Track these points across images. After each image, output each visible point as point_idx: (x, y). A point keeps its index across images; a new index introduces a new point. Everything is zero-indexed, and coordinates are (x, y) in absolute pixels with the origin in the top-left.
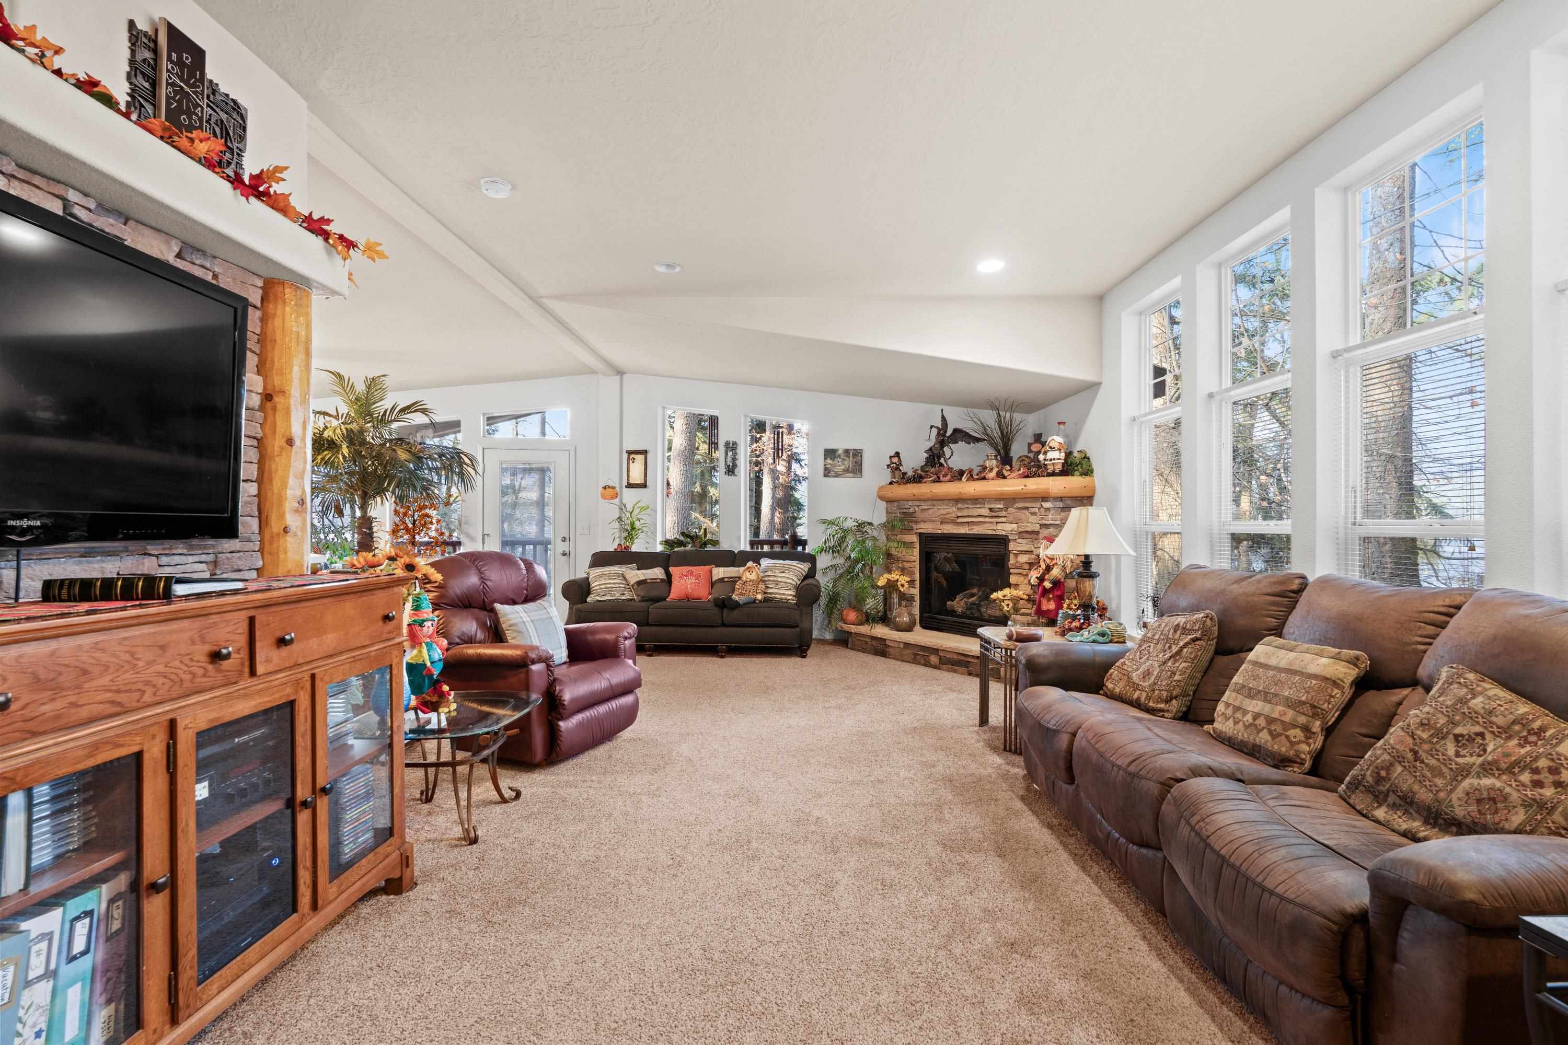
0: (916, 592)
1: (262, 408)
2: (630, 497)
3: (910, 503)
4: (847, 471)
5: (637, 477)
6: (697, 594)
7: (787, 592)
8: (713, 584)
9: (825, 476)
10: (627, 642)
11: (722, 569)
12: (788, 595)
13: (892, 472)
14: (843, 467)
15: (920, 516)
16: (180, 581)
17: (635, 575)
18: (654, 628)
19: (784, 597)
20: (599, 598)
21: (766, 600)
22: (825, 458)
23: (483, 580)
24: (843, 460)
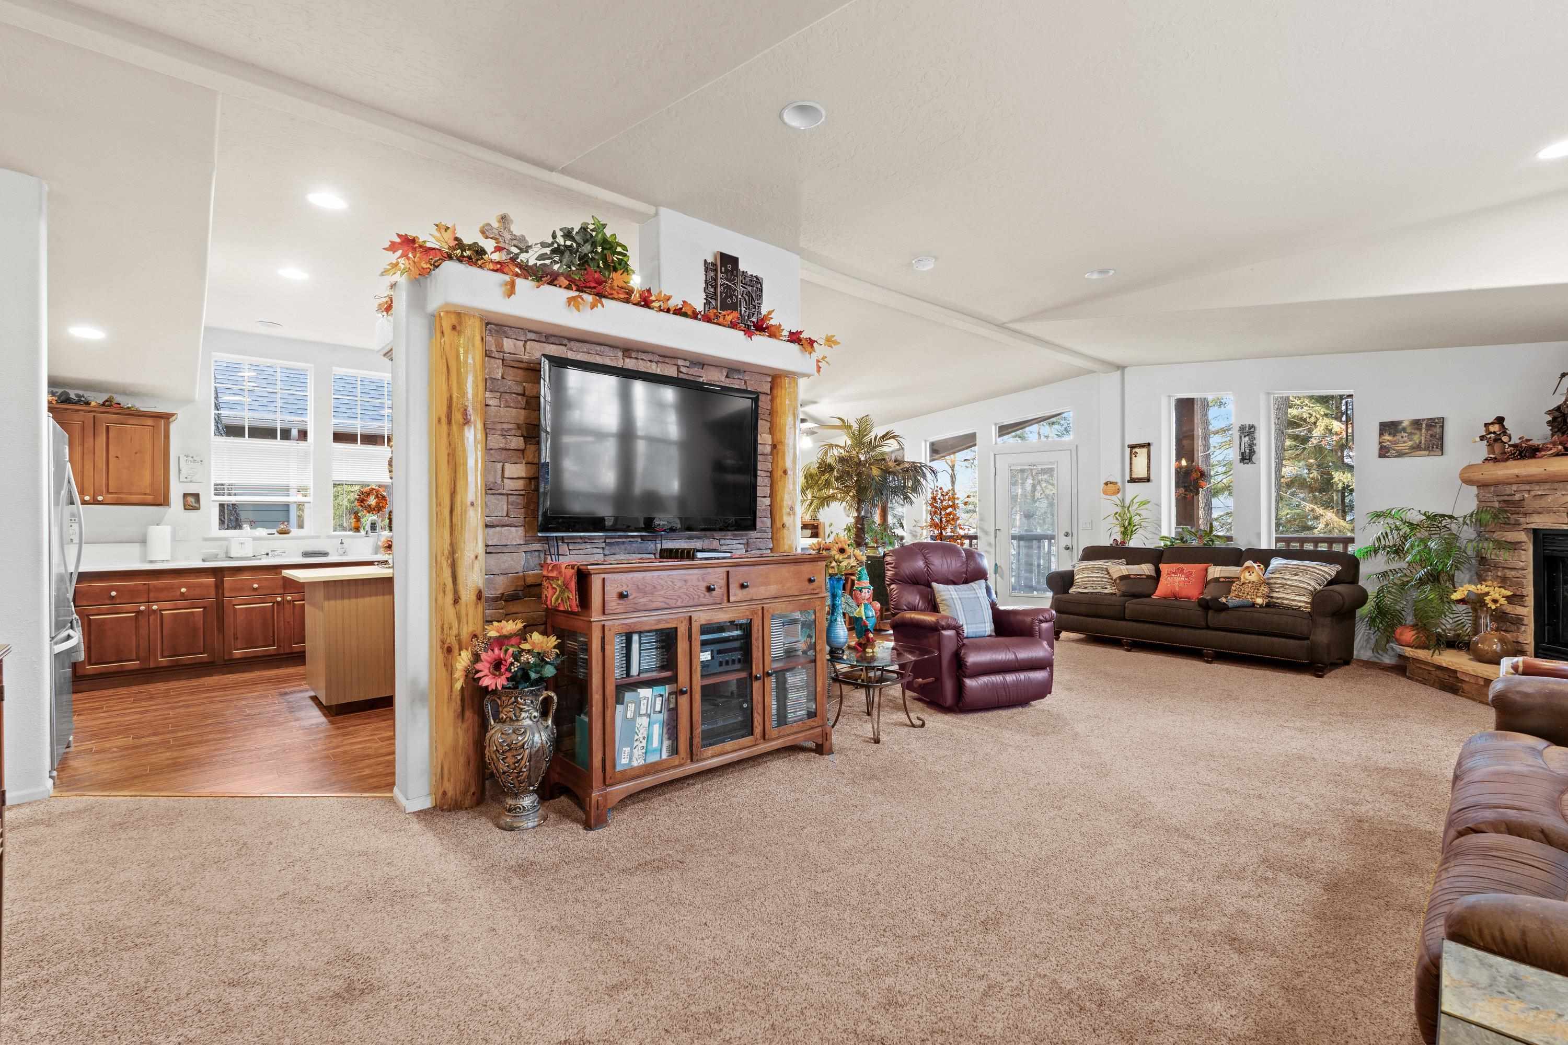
0: (1527, 611)
1: (772, 453)
2: (1132, 490)
3: (1514, 487)
4: (1417, 448)
5: (1141, 471)
6: (1185, 593)
7: (1301, 598)
8: (1207, 583)
9: (1381, 456)
10: (1044, 625)
11: (1219, 568)
12: (1300, 601)
13: (1489, 445)
14: (1410, 443)
15: (1531, 504)
16: (699, 551)
17: (1119, 569)
18: (1130, 623)
19: (1294, 603)
20: (1080, 590)
21: (1268, 605)
22: (1381, 434)
23: (927, 564)
24: (1411, 434)
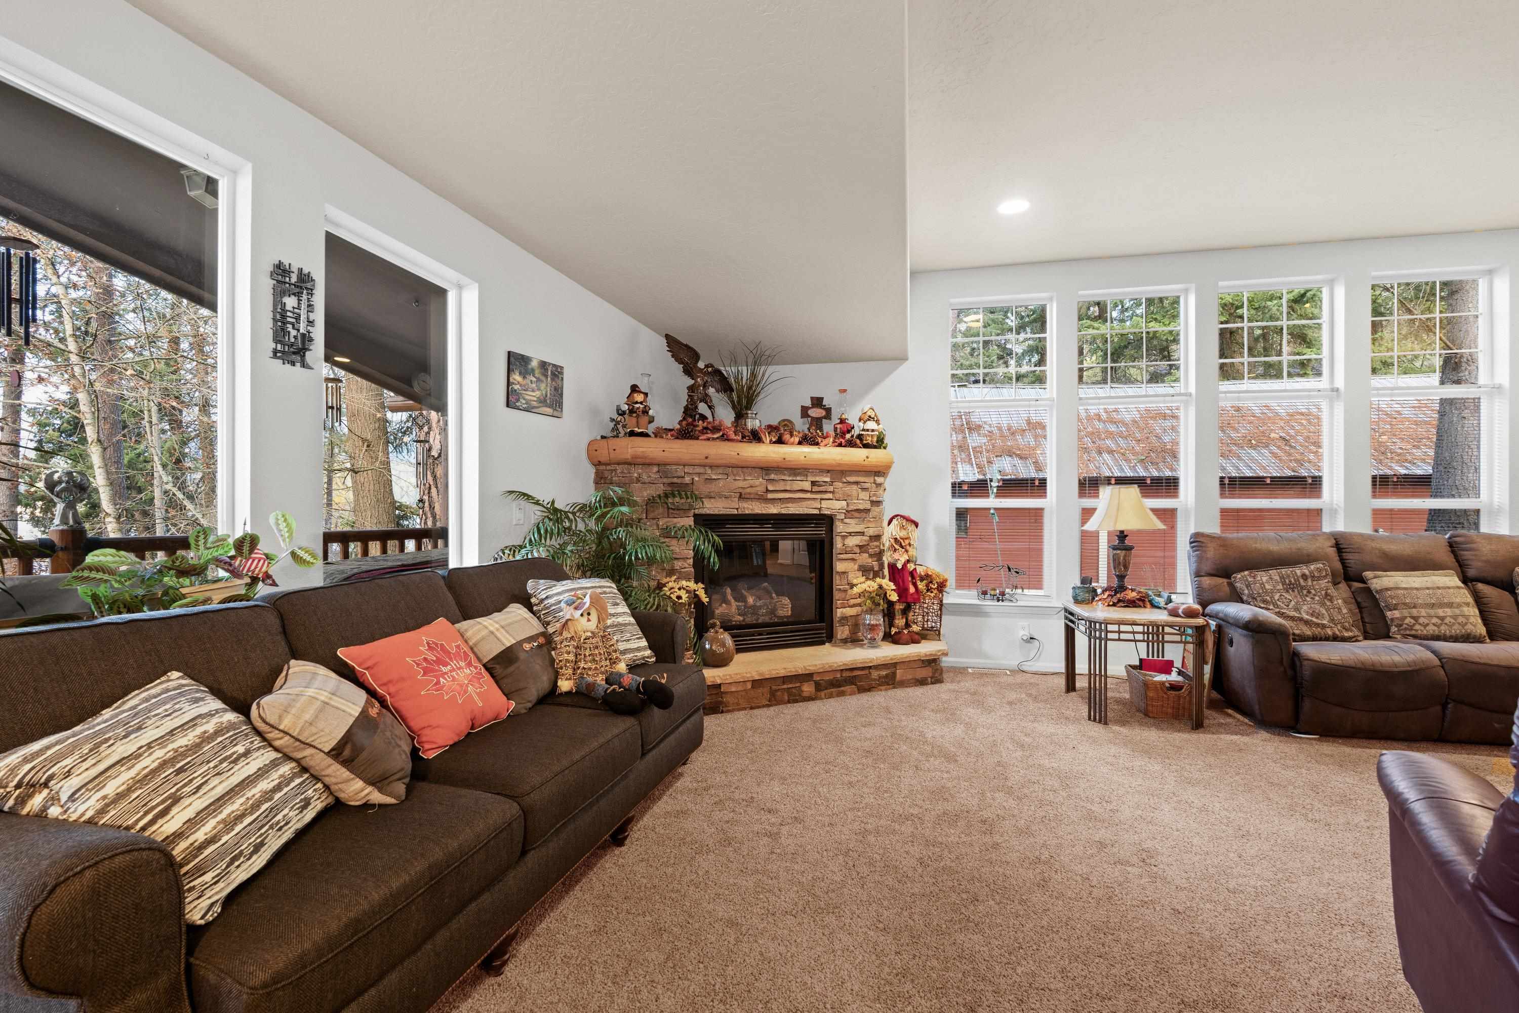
3: (687, 469)
4: (543, 402)
9: (508, 403)
14: (538, 393)
15: (702, 488)
22: (509, 369)
24: (538, 379)
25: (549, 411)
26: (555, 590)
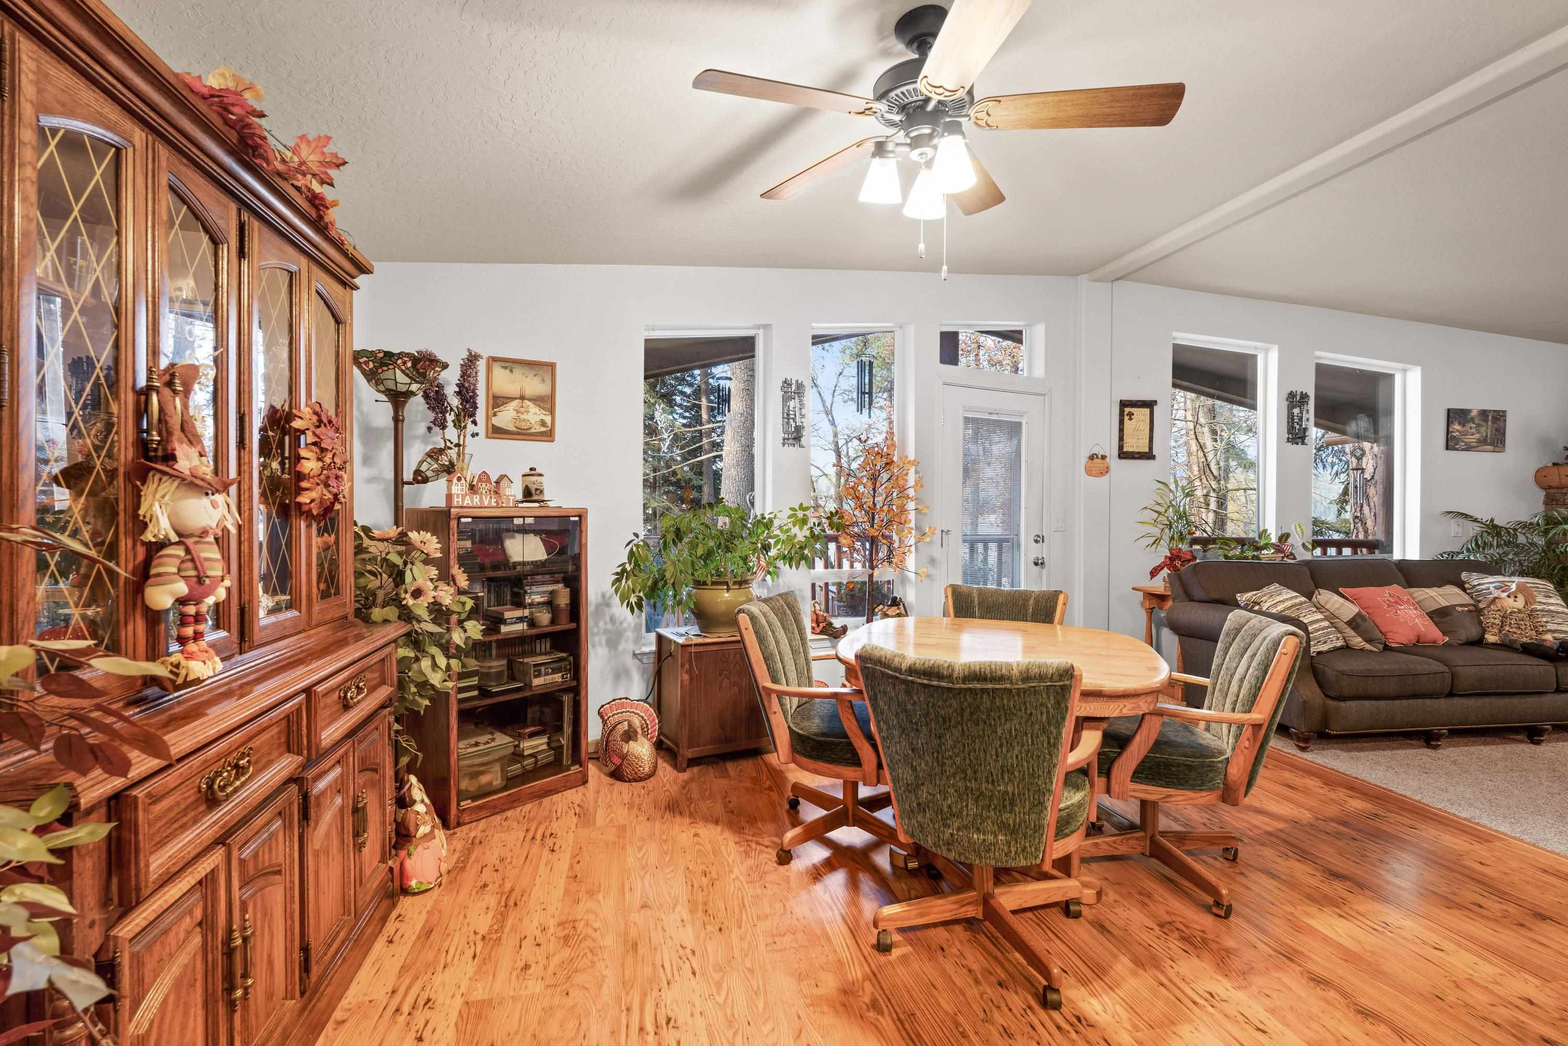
4: (1483, 441)
5: (1136, 442)
9: (1449, 448)
14: (1477, 436)
22: (1449, 422)
24: (1478, 425)
25: (1491, 448)
26: (1486, 581)
